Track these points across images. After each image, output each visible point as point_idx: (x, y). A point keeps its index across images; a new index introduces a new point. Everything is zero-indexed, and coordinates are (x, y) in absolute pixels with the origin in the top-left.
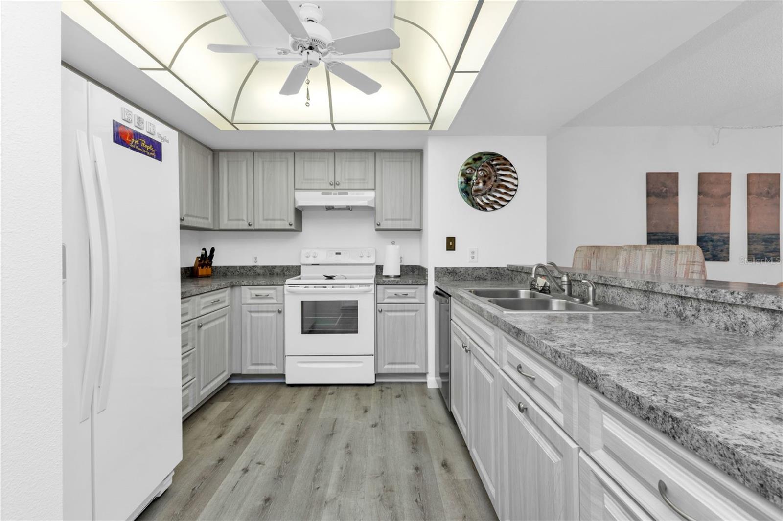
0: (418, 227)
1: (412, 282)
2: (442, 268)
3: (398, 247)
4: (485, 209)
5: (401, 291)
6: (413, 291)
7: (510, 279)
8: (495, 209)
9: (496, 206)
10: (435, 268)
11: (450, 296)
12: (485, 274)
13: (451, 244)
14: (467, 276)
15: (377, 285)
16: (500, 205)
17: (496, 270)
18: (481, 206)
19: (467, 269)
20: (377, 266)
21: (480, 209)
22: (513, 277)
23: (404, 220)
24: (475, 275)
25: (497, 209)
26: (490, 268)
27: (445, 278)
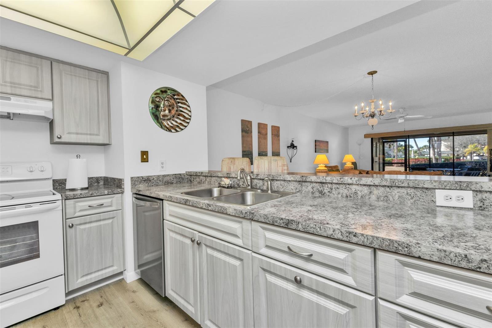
0: (106, 142)
1: (108, 192)
2: (138, 177)
3: (85, 160)
4: (170, 131)
5: (95, 202)
6: (109, 200)
7: (189, 181)
8: (177, 131)
9: (178, 129)
10: (132, 178)
11: (162, 200)
12: (172, 179)
13: (145, 156)
14: (159, 182)
15: (65, 200)
16: (180, 128)
17: (179, 176)
18: (167, 128)
19: (159, 176)
20: (53, 180)
21: (167, 130)
22: (192, 180)
23: (90, 134)
24: (164, 181)
25: (178, 131)
26: (175, 174)
27: (141, 185)
